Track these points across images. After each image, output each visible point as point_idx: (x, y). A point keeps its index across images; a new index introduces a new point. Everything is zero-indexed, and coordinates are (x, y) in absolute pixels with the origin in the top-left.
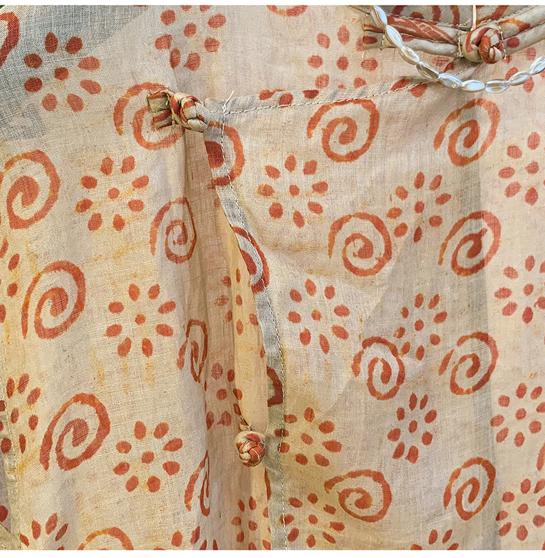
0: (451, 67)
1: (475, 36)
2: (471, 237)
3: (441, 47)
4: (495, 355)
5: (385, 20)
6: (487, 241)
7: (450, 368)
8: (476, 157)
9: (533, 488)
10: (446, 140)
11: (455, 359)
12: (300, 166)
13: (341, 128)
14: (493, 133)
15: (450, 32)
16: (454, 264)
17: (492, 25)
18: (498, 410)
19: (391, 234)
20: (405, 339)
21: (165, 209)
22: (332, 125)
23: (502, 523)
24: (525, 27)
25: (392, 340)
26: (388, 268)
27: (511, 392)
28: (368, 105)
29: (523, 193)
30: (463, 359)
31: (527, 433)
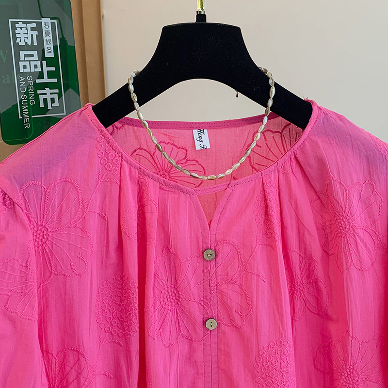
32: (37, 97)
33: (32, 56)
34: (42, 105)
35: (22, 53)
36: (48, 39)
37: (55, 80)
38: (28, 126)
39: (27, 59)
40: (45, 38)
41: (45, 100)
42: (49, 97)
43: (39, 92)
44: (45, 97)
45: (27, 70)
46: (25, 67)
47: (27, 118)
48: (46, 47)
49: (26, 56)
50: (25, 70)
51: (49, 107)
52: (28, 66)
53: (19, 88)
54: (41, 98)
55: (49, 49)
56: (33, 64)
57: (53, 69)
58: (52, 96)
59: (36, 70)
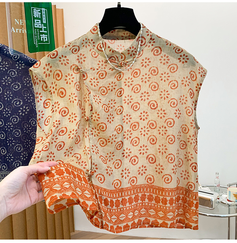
0: (117, 67)
1: (120, 63)
2: (120, 91)
3: (116, 64)
4: (123, 109)
5: (108, 60)
6: (122, 92)
7: (116, 111)
8: (121, 80)
9: (129, 131)
10: (116, 77)
11: (117, 109)
12: (95, 79)
13: (101, 74)
14: (123, 77)
15: (117, 62)
16: (117, 95)
17: (123, 62)
18: (124, 118)
19: (108, 90)
20: (109, 105)
21: (76, 82)
22: (100, 74)
23: (124, 137)
24: (127, 62)
25: (107, 105)
26: (107, 94)
27: (125, 115)
28: (105, 71)
29: (127, 86)
30: (118, 110)
31: (128, 122)
32: (40, 37)
33: (39, 22)
34: (42, 40)
35: (36, 20)
36: (44, 16)
37: (46, 32)
38: (37, 46)
39: (37, 23)
40: (43, 16)
41: (43, 38)
42: (44, 38)
43: (41, 35)
44: (43, 37)
45: (37, 27)
46: (36, 25)
47: (37, 44)
48: (43, 19)
49: (37, 21)
50: (36, 27)
51: (44, 41)
52: (37, 25)
53: (34, 33)
54: (42, 37)
55: (44, 20)
56: (39, 25)
57: (46, 28)
58: (45, 37)
59: (40, 27)
